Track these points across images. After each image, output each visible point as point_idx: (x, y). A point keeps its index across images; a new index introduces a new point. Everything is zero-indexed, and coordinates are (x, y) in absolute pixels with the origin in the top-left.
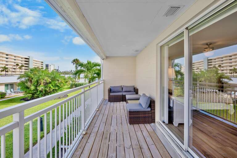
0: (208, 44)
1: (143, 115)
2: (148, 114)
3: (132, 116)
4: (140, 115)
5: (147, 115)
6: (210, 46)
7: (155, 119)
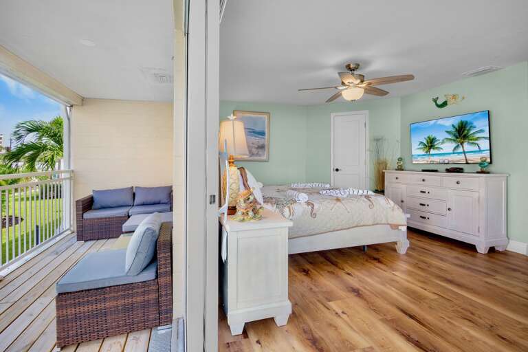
0: (352, 66)
1: (121, 302)
2: (144, 293)
3: (71, 311)
4: (107, 304)
5: (139, 299)
6: (355, 72)
7: (172, 309)
